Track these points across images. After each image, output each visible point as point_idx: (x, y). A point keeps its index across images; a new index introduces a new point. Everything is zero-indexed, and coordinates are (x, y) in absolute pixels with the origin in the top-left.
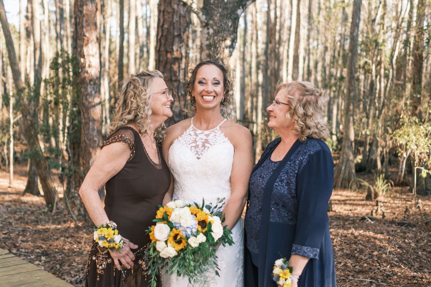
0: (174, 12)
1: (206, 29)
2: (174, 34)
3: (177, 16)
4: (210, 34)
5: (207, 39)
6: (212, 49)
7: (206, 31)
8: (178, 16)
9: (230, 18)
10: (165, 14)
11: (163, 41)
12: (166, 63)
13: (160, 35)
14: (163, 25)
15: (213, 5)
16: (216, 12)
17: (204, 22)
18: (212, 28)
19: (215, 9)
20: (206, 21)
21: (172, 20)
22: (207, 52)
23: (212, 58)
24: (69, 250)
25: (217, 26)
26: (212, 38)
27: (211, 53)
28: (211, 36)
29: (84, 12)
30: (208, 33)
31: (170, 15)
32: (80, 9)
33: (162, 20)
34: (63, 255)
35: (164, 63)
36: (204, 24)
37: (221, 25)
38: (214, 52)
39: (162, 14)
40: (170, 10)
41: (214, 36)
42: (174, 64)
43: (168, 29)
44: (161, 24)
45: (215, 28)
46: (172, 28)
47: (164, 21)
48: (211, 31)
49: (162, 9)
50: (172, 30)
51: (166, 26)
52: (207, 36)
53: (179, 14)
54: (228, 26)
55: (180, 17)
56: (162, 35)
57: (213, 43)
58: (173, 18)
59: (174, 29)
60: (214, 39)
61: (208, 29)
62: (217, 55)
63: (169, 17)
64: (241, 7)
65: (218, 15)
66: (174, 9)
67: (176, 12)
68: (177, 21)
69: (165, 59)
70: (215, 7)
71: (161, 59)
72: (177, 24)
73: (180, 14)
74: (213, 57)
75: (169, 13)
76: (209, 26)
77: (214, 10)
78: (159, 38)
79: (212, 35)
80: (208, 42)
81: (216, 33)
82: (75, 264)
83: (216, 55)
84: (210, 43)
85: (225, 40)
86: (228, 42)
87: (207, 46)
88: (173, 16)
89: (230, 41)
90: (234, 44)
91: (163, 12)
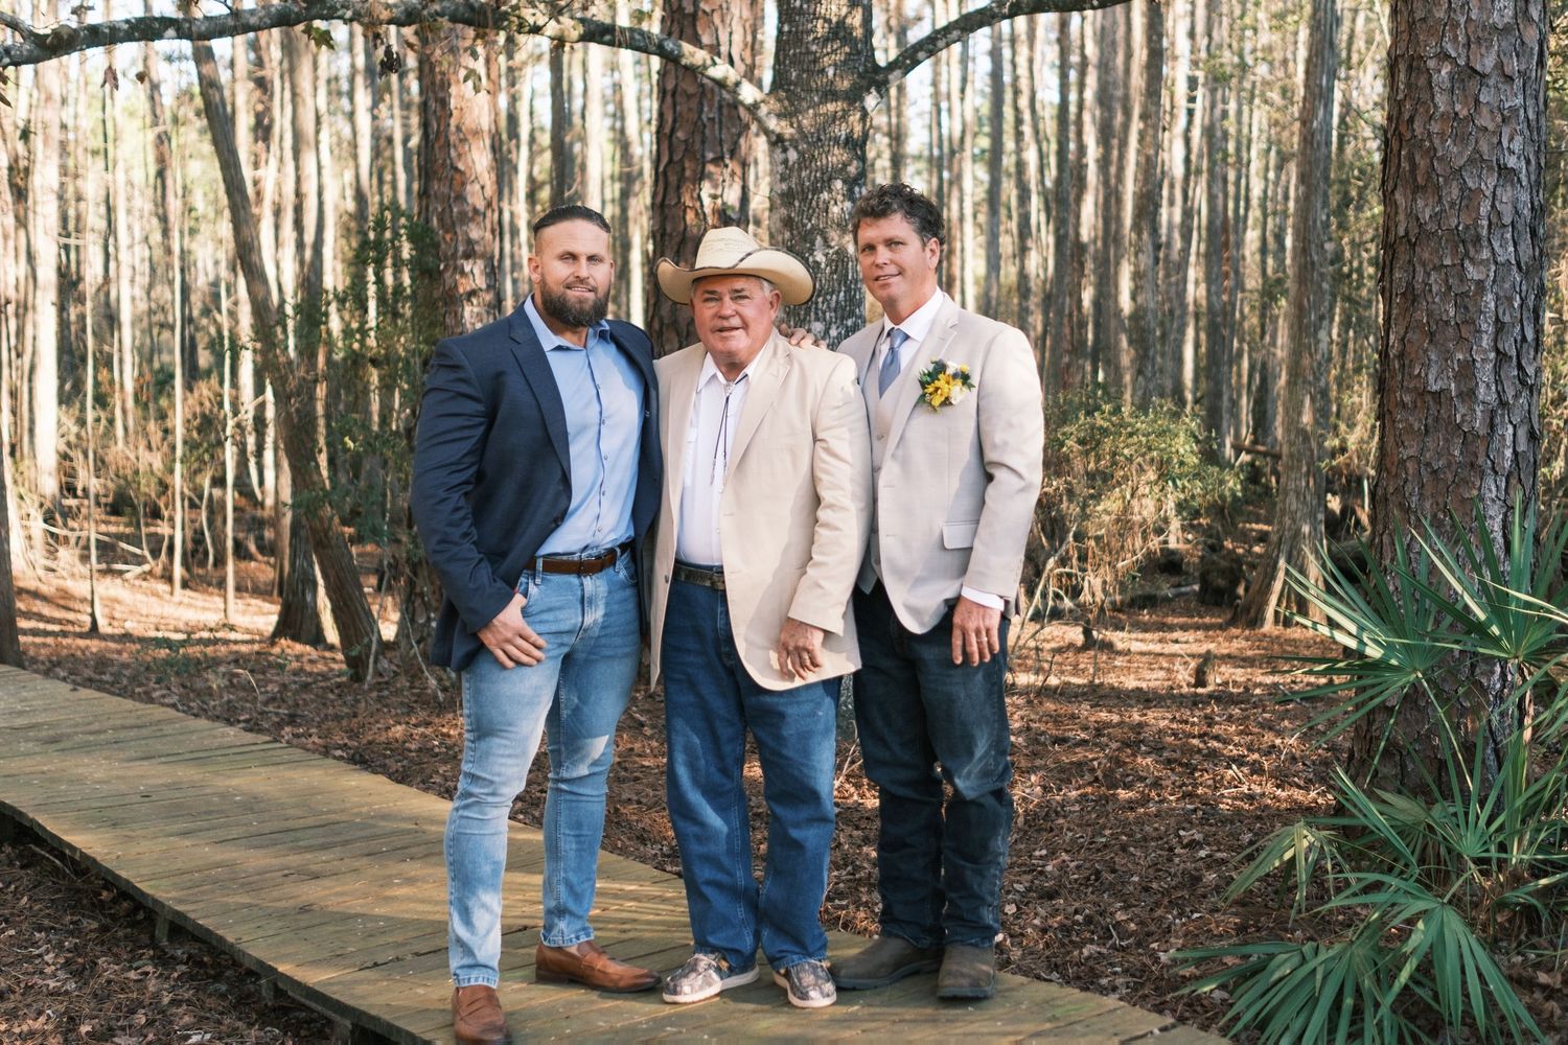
0: (703, 94)
1: (778, 151)
3: (711, 107)
4: (790, 163)
5: (783, 179)
6: (797, 204)
7: (779, 156)
8: (715, 105)
9: (843, 120)
10: (679, 99)
11: (673, 179)
12: (684, 239)
13: (665, 160)
14: (673, 131)
15: (795, 85)
16: (804, 104)
17: (773, 132)
18: (796, 148)
19: (803, 95)
20: (778, 129)
21: (700, 118)
22: (783, 211)
23: (797, 228)
24: (420, 750)
25: (808, 144)
26: (795, 174)
27: (793, 214)
28: (791, 170)
30: (785, 162)
31: (694, 104)
32: (441, 95)
33: (669, 118)
34: (405, 762)
35: (677, 239)
36: (774, 138)
37: (819, 140)
38: (801, 212)
39: (669, 99)
40: (691, 89)
41: (800, 169)
43: (686, 141)
44: (667, 130)
45: (803, 146)
46: (698, 138)
47: (675, 121)
48: (793, 155)
49: (670, 86)
50: (697, 146)
51: (680, 134)
52: (781, 168)
53: (717, 98)
54: (837, 141)
55: (720, 107)
56: (671, 161)
57: (799, 188)
58: (701, 111)
59: (703, 142)
60: (799, 176)
61: (785, 150)
62: (810, 220)
63: (690, 110)
64: (873, 90)
65: (811, 112)
68: (712, 120)
70: (803, 90)
71: (669, 230)
72: (713, 130)
74: (800, 225)
75: (689, 97)
76: (787, 144)
77: (801, 99)
78: (661, 169)
79: (796, 166)
80: (784, 186)
81: (805, 161)
82: (437, 779)
83: (805, 221)
84: (790, 188)
85: (830, 179)
86: (838, 184)
87: (783, 195)
88: (701, 104)
89: (844, 182)
90: (857, 189)
91: (674, 94)
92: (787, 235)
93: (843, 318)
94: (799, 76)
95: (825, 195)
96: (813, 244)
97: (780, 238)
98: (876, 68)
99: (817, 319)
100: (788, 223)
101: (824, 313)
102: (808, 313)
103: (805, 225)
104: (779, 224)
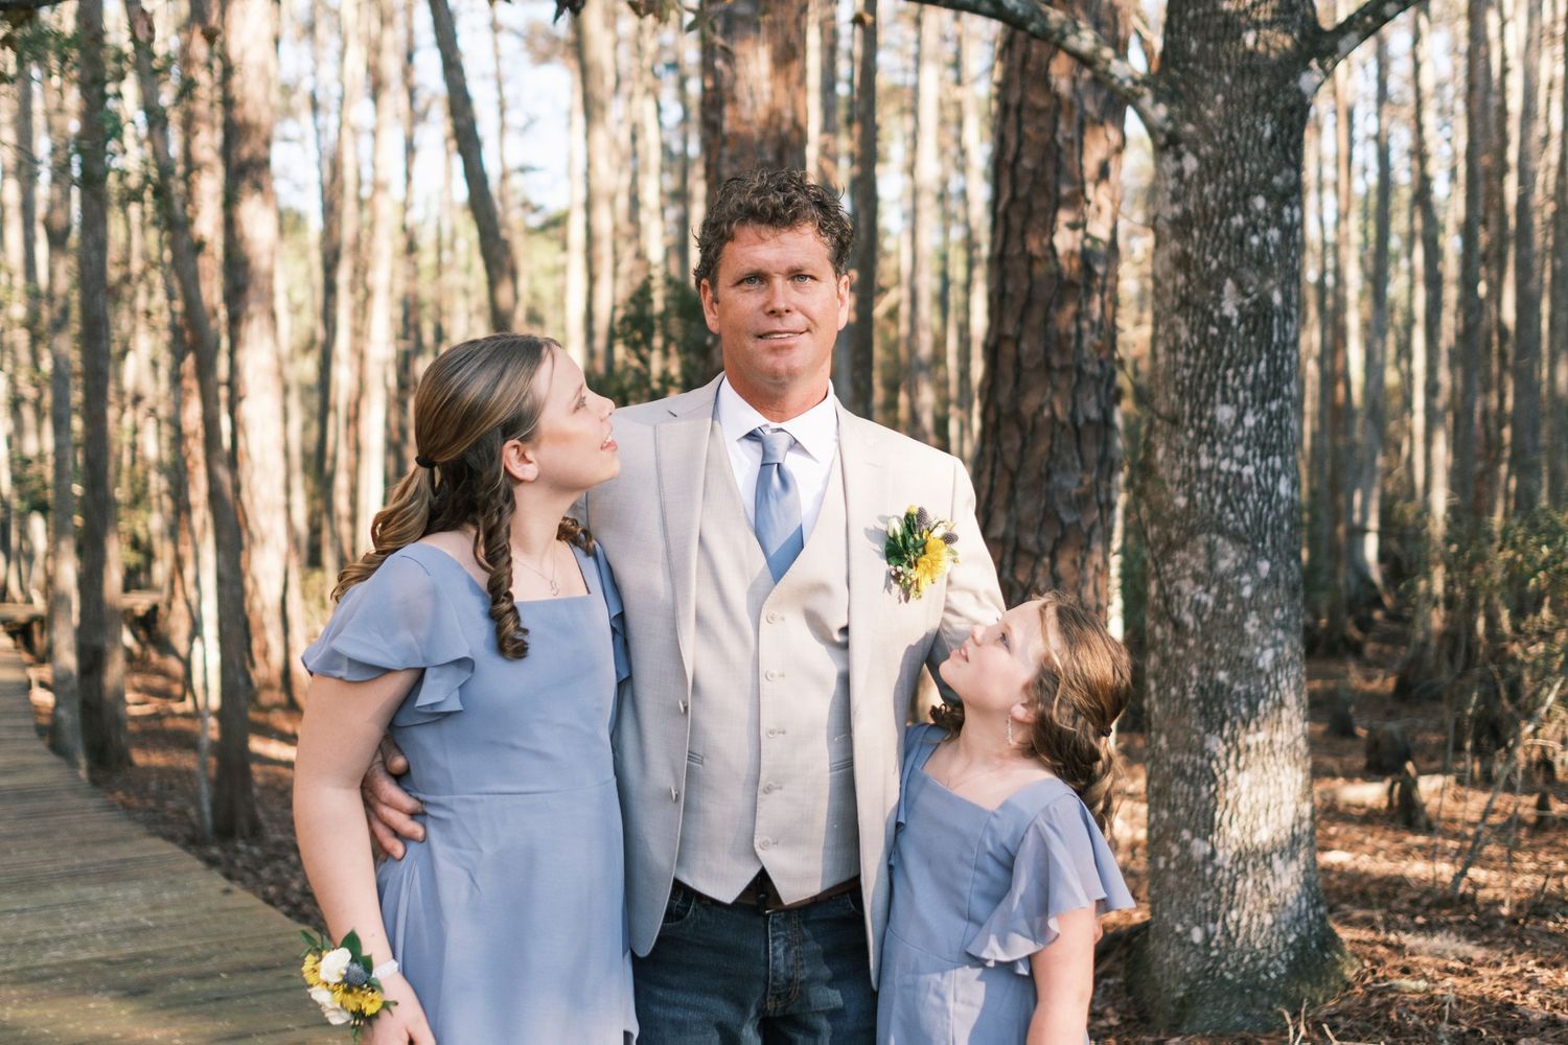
0: (1058, 108)
1: (1169, 157)
2: (1057, 190)
3: (1069, 124)
4: (1187, 174)
5: (1176, 198)
6: (1196, 233)
7: (1170, 164)
8: (1076, 121)
9: (1268, 107)
10: (1025, 115)
11: (1016, 221)
12: (1029, 302)
13: (1006, 196)
14: (1017, 157)
15: (1196, 61)
16: (1209, 89)
17: (1162, 130)
18: (1196, 153)
19: (1207, 75)
20: (1169, 126)
21: (1053, 139)
22: (1175, 246)
23: (1197, 268)
25: (1215, 145)
26: (1194, 190)
27: (1190, 250)
28: (1188, 185)
29: (727, 126)
30: (1179, 174)
31: (1045, 121)
33: (1012, 142)
35: (1020, 301)
36: (1162, 139)
37: (1231, 138)
38: (1201, 246)
39: (1012, 117)
40: (1041, 101)
41: (1202, 183)
42: (1061, 305)
43: (1034, 172)
44: (1009, 157)
45: (1206, 149)
46: (1050, 167)
47: (1020, 144)
48: (1190, 163)
49: (1014, 99)
50: (1050, 177)
51: (1027, 163)
52: (1172, 184)
53: (1077, 112)
54: (1258, 139)
55: (1082, 124)
56: (1014, 198)
57: (1200, 211)
58: (1055, 129)
59: (1058, 173)
60: (1201, 193)
61: (1179, 157)
62: (1215, 256)
63: (1040, 130)
64: (1314, 63)
65: (1220, 98)
66: (1057, 96)
67: (1066, 108)
68: (1070, 141)
69: (1025, 287)
70: (1207, 67)
71: (1010, 287)
72: (1071, 154)
73: (1084, 113)
74: (1201, 264)
75: (1038, 112)
76: (1182, 147)
77: (1203, 81)
78: (1001, 208)
79: (1196, 179)
80: (1177, 210)
81: (1211, 169)
83: (1209, 258)
84: (1186, 212)
85: (1247, 196)
86: (1260, 203)
87: (1175, 222)
88: (1056, 121)
89: (1268, 199)
90: (1286, 211)
91: (1019, 109)
92: (1181, 279)
93: (1263, 401)
94: (1202, 49)
95: (1238, 220)
96: (1220, 291)
97: (1169, 285)
98: (1319, 31)
99: (1225, 401)
100: (1182, 262)
101: (1236, 392)
102: (1211, 388)
103: (1207, 265)
104: (1168, 265)
